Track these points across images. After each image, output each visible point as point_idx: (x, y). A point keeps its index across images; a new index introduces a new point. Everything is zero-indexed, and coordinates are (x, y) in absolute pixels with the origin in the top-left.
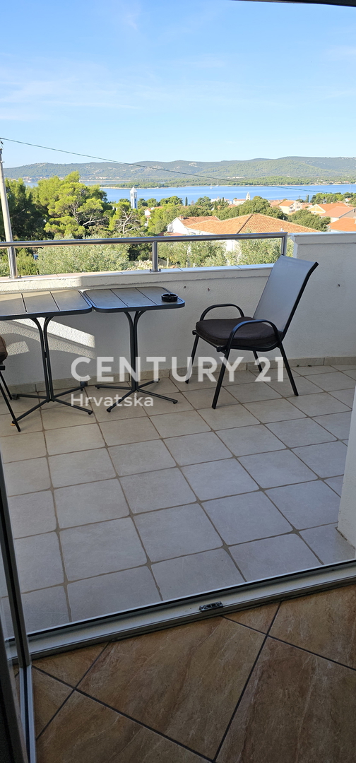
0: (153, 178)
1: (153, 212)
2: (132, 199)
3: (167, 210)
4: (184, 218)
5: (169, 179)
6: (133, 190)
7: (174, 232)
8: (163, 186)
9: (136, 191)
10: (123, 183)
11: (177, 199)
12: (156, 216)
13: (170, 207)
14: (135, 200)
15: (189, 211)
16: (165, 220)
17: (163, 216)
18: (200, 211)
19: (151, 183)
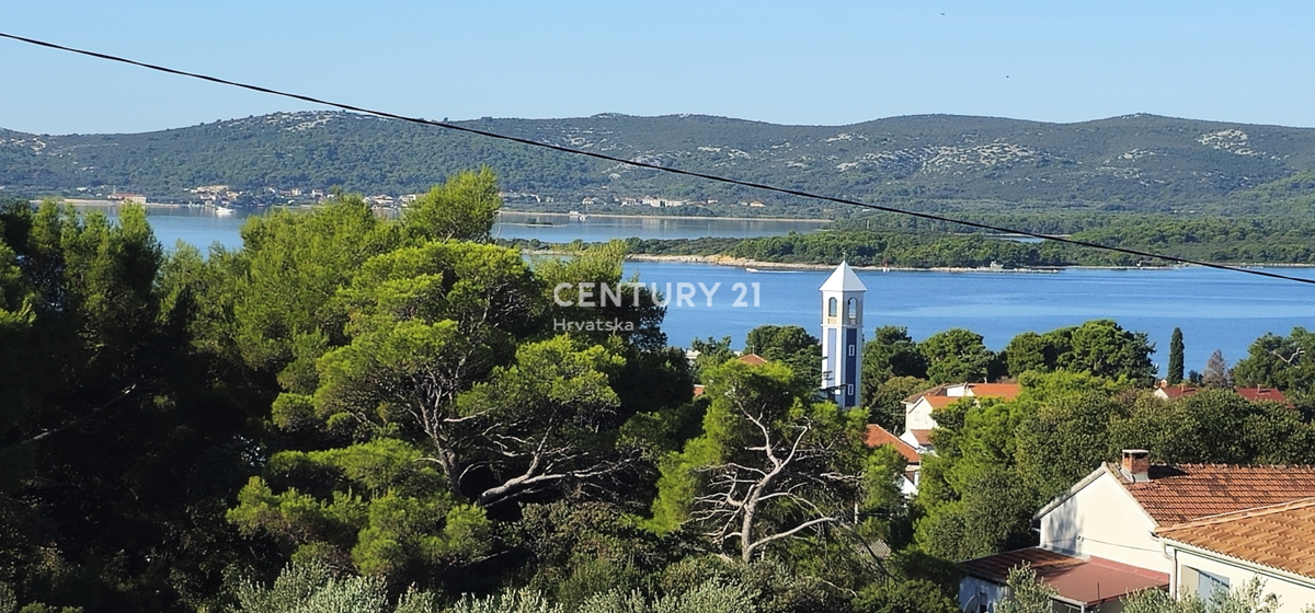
0: (972, 209)
1: (952, 420)
2: (831, 333)
3: (1046, 411)
4: (1154, 473)
5: (1068, 216)
6: (837, 282)
7: (1086, 550)
8: (1032, 259)
9: (858, 285)
10: (785, 236)
11: (1116, 337)
12: (973, 443)
13: (1062, 390)
14: (851, 336)
15: (1188, 424)
16: (1026, 470)
17: (1019, 445)
18: (1258, 427)
19: (960, 240)
